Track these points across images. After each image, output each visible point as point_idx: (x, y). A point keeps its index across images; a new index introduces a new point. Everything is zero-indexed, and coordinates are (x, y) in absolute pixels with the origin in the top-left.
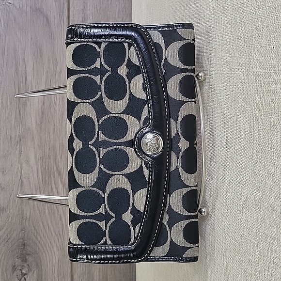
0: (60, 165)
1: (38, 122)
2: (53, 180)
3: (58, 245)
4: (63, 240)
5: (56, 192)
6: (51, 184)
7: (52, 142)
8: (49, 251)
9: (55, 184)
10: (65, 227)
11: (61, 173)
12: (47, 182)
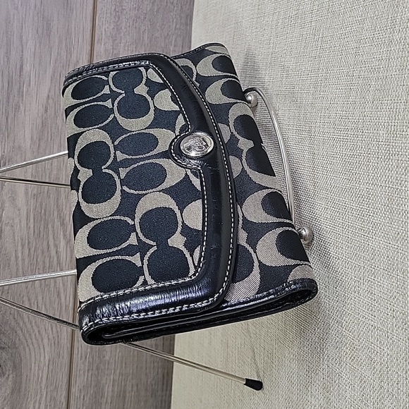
0: (64, 210)
1: (35, 138)
2: (50, 232)
3: (51, 337)
4: (59, 330)
5: (55, 252)
6: (48, 237)
7: (54, 172)
8: (36, 346)
9: (54, 239)
10: (64, 308)
11: (65, 222)
12: (42, 235)
